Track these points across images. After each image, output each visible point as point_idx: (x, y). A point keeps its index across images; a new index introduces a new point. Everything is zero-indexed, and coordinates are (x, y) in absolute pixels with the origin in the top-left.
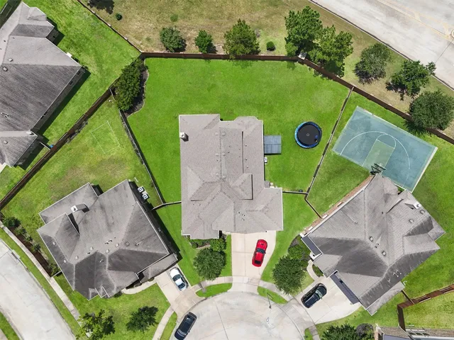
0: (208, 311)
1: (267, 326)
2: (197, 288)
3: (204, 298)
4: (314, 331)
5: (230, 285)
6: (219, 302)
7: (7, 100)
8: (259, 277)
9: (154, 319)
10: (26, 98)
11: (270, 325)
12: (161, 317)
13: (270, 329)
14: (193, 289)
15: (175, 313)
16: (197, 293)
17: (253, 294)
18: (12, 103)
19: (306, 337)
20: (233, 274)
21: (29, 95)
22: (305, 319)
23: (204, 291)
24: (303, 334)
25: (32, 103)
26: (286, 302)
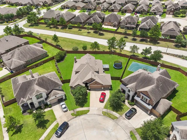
0: (76, 123)
1: (108, 131)
2: (72, 112)
3: (75, 117)
4: (135, 132)
5: (89, 111)
6: (82, 119)
7: (22, 53)
8: (103, 107)
9: (46, 126)
10: (28, 54)
11: (110, 130)
12: (50, 125)
13: (110, 132)
14: (70, 112)
15: (58, 123)
16: (71, 114)
17: (100, 115)
18: (23, 54)
19: (131, 136)
20: (90, 106)
21: (29, 53)
22: (129, 126)
23: (75, 113)
24: (129, 135)
25: (29, 55)
26: (117, 118)
